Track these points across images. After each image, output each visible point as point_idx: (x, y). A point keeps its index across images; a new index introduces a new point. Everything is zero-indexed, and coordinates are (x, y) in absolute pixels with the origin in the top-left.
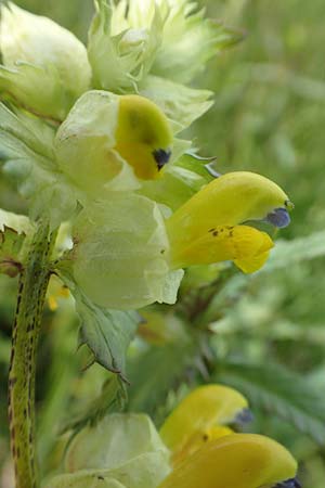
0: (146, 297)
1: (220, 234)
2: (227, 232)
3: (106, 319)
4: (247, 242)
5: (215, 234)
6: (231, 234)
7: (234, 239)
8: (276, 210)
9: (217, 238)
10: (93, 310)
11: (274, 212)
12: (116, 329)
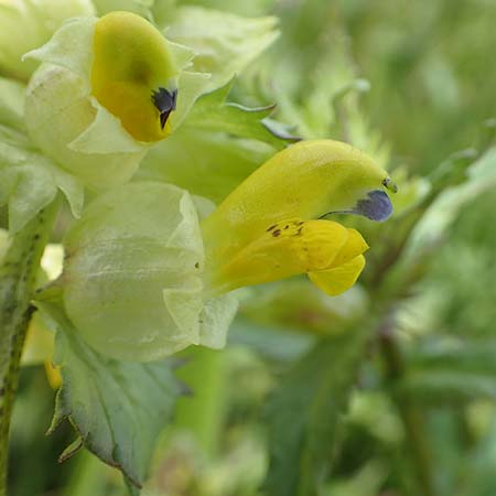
0: (175, 338)
1: (283, 233)
2: (293, 230)
3: (115, 386)
4: (321, 241)
5: (276, 234)
6: (299, 233)
7: (303, 239)
8: (370, 194)
9: (279, 240)
10: (94, 369)
11: (367, 198)
12: (133, 401)
